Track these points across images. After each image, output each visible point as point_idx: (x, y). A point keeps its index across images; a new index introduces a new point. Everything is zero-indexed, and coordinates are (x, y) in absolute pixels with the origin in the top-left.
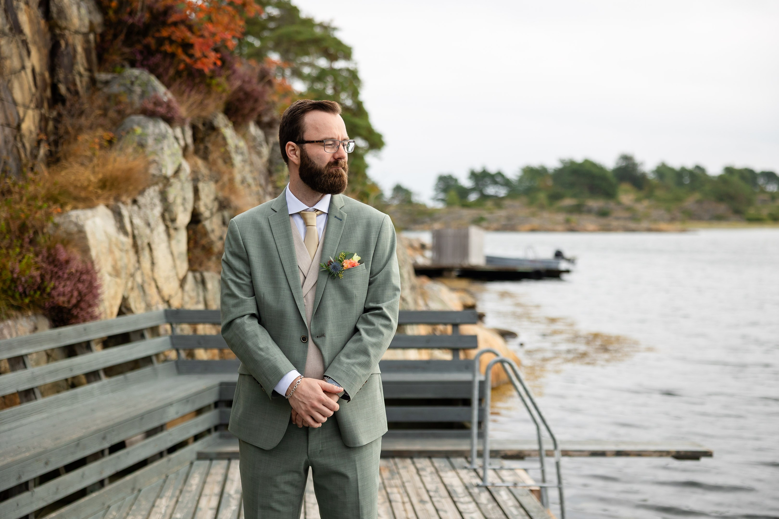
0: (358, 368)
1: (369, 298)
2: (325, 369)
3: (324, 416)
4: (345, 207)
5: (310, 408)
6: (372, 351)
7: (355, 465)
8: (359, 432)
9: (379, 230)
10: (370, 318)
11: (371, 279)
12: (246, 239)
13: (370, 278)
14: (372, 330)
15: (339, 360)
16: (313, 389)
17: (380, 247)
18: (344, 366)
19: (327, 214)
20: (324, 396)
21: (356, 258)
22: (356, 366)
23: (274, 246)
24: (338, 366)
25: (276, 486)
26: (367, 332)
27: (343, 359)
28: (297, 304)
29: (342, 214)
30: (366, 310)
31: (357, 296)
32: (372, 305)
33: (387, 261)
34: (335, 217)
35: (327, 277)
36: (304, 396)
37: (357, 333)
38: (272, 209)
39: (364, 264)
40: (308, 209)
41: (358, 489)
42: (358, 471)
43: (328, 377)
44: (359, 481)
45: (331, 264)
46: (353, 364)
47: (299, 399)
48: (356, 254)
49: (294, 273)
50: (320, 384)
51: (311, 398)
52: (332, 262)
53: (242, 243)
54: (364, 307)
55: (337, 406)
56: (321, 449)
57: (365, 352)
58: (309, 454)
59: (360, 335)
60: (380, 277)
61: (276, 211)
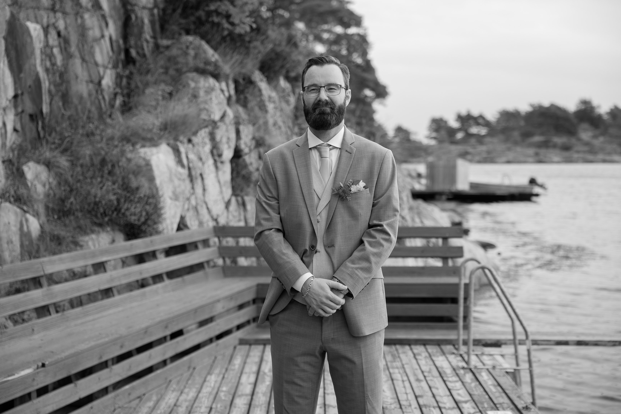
0: (361, 272)
1: (372, 217)
2: (334, 272)
3: (332, 309)
4: (355, 143)
5: (320, 304)
6: (373, 259)
7: (361, 351)
8: (363, 324)
9: (382, 162)
10: (373, 233)
11: (375, 202)
12: (275, 168)
13: (373, 200)
14: (374, 242)
15: (346, 265)
16: (322, 288)
17: (382, 175)
18: (349, 270)
19: (340, 149)
20: (331, 294)
21: (362, 184)
22: (359, 271)
23: (296, 173)
24: (344, 270)
25: (297, 365)
26: (370, 244)
27: (349, 264)
28: (311, 219)
29: (352, 149)
30: (370, 226)
31: (362, 214)
32: (375, 222)
33: (388, 187)
34: (346, 151)
35: (337, 199)
36: (315, 294)
37: (362, 244)
38: (296, 145)
39: (368, 189)
40: (323, 143)
41: (363, 370)
42: (363, 356)
43: (336, 278)
44: (363, 364)
45: (341, 189)
46: (357, 269)
47: (311, 296)
48: (362, 181)
49: (310, 194)
50: (329, 284)
51: (320, 295)
52: (342, 187)
53: (272, 172)
54: (369, 224)
55: (343, 302)
56: (332, 337)
57: (367, 260)
58: (323, 341)
59: (364, 245)
60: (382, 200)
61: (299, 146)
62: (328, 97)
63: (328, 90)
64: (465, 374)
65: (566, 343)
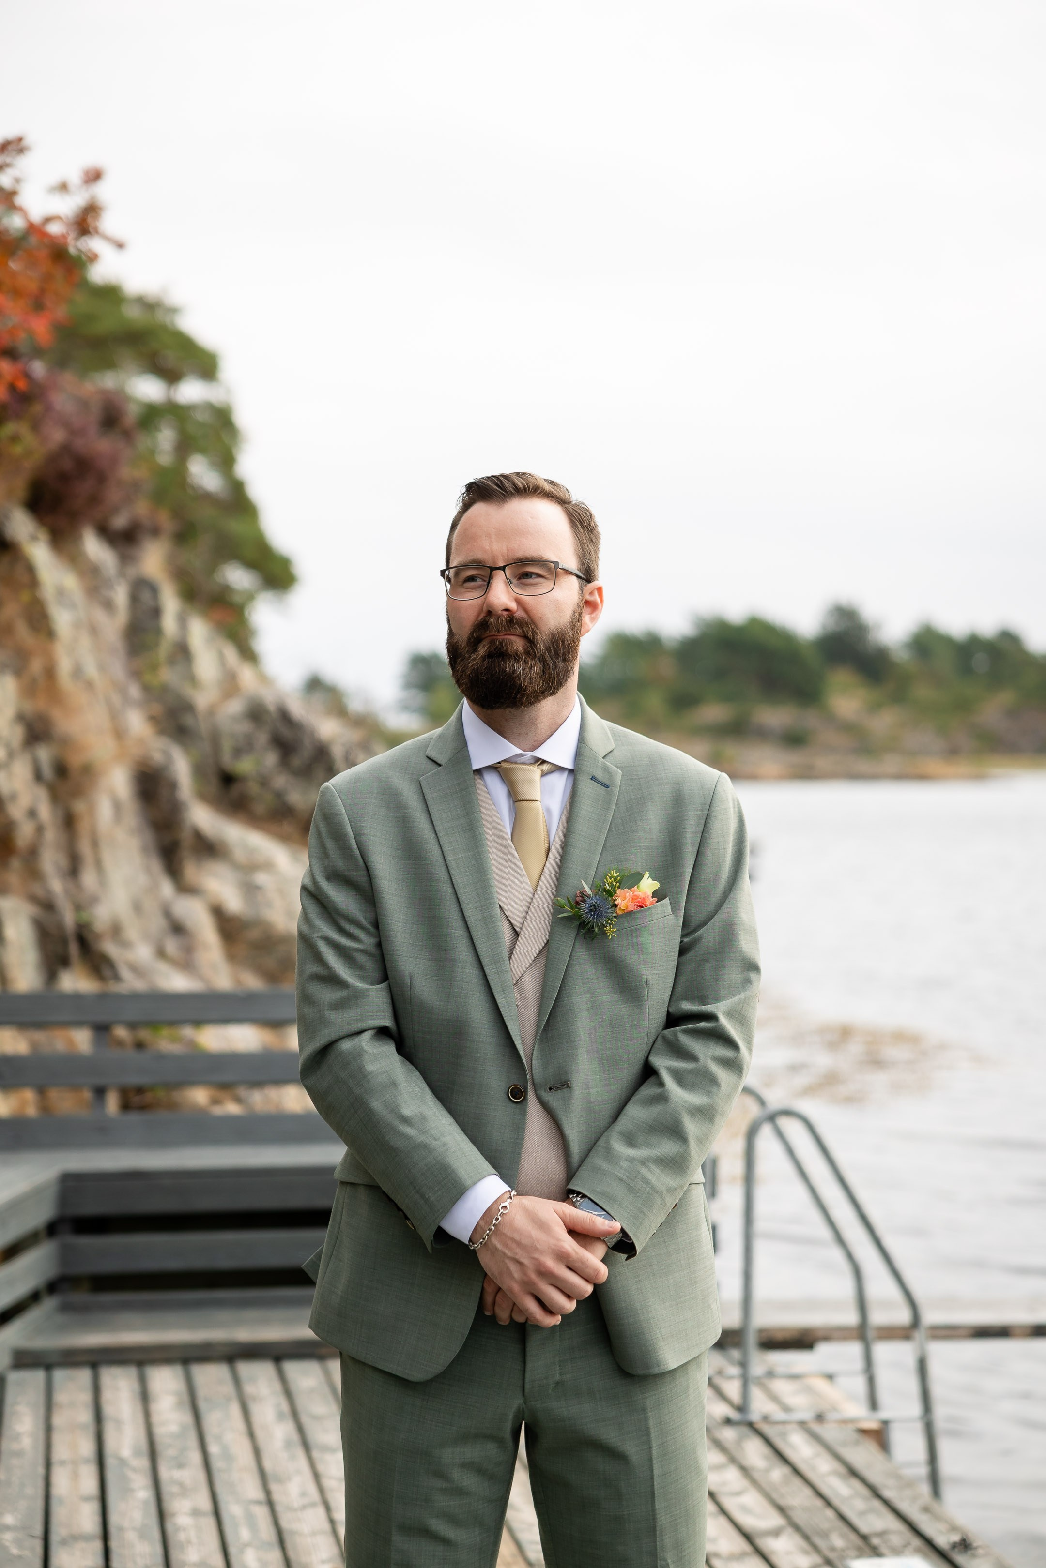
0: (657, 1171)
1: (679, 989)
2: (571, 1173)
3: (569, 1297)
4: (615, 753)
5: (533, 1276)
6: (691, 1127)
7: (646, 1420)
8: (659, 1335)
9: (706, 812)
10: (687, 1041)
11: (686, 940)
12: (364, 834)
13: (683, 936)
14: (690, 1071)
15: (608, 1150)
16: (542, 1225)
17: (709, 857)
18: (621, 1167)
19: (571, 771)
20: (569, 1244)
21: (648, 885)
22: (653, 1167)
23: (436, 852)
24: (605, 1165)
25: (441, 1474)
26: (679, 1077)
27: (619, 1147)
28: (499, 1002)
29: (609, 772)
30: (673, 1020)
31: (651, 983)
32: (687, 1006)
33: (725, 892)
34: (593, 778)
35: (573, 933)
36: (519, 1244)
37: (652, 1080)
38: (428, 757)
39: (667, 900)
40: (520, 755)
41: (653, 1482)
42: (653, 1435)
43: (578, 1193)
44: (654, 1461)
45: (584, 901)
46: (644, 1162)
47: (506, 1251)
48: (647, 875)
49: (488, 920)
50: (561, 1213)
51: (536, 1249)
52: (588, 896)
53: (355, 846)
54: (668, 1011)
55: (603, 1270)
56: (557, 1378)
57: (676, 1132)
58: (526, 1391)
59: (661, 1084)
60: (709, 935)
61: (439, 762)
62: (518, 602)
63: (519, 578)
64: (739, 1442)
65: (1002, 1332)
